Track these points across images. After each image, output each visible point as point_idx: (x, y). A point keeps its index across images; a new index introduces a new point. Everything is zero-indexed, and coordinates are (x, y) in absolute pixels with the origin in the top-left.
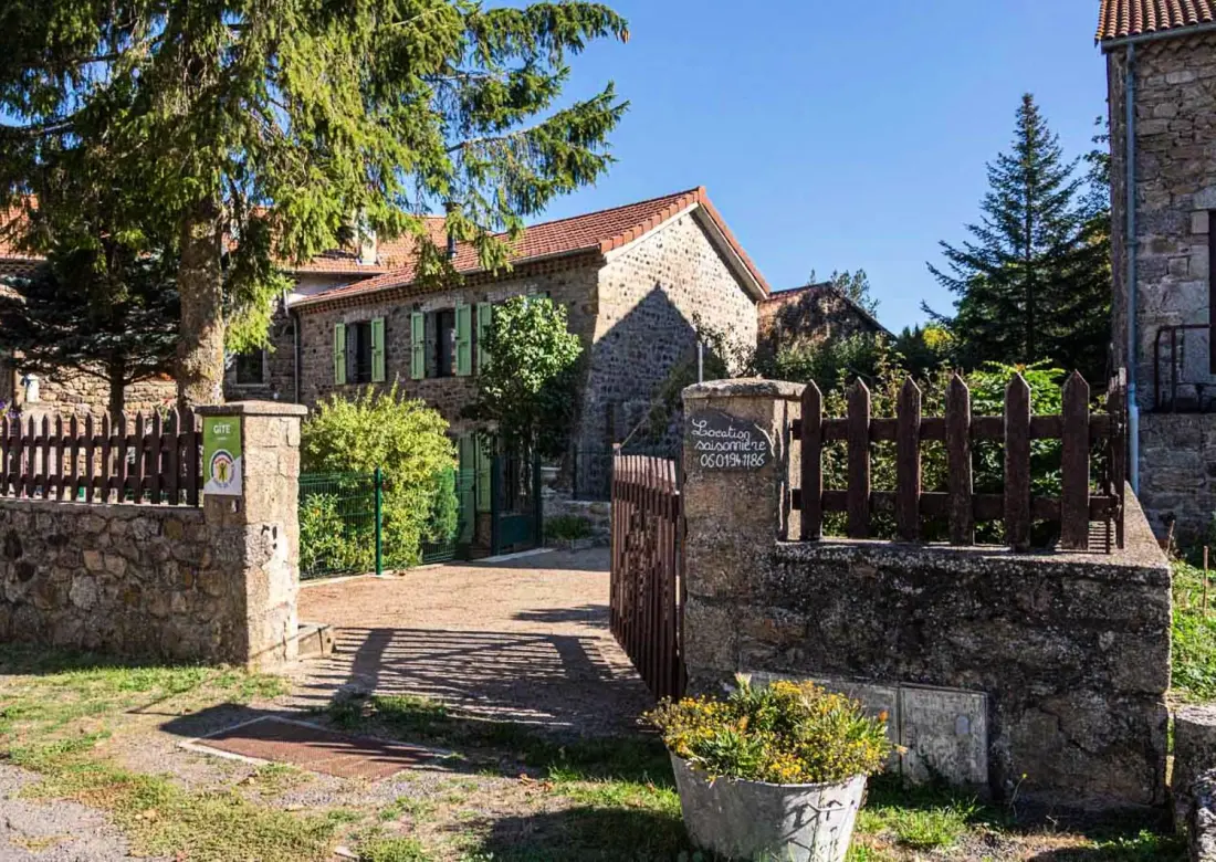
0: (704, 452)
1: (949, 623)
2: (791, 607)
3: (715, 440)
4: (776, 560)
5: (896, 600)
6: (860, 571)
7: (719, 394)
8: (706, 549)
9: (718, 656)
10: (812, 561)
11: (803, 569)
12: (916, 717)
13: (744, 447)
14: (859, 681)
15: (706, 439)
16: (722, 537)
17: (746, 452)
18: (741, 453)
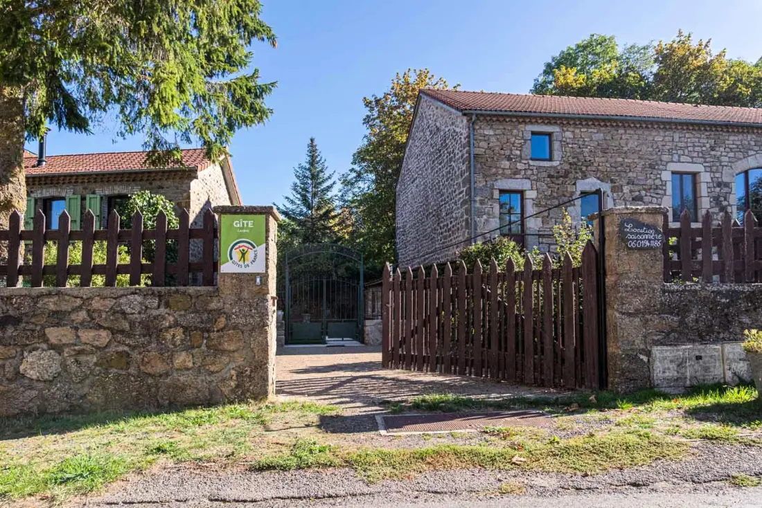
0: (631, 240)
1: (739, 313)
2: (671, 313)
3: (637, 234)
4: (664, 291)
5: (717, 306)
6: (703, 293)
7: (639, 211)
8: (629, 289)
9: (637, 342)
10: (682, 291)
11: (677, 295)
12: (731, 356)
13: (652, 237)
14: (705, 344)
15: (632, 233)
16: (637, 282)
17: (653, 240)
18: (649, 240)
